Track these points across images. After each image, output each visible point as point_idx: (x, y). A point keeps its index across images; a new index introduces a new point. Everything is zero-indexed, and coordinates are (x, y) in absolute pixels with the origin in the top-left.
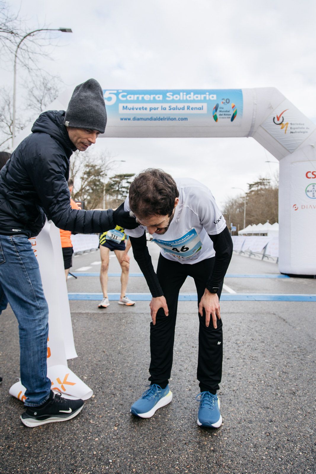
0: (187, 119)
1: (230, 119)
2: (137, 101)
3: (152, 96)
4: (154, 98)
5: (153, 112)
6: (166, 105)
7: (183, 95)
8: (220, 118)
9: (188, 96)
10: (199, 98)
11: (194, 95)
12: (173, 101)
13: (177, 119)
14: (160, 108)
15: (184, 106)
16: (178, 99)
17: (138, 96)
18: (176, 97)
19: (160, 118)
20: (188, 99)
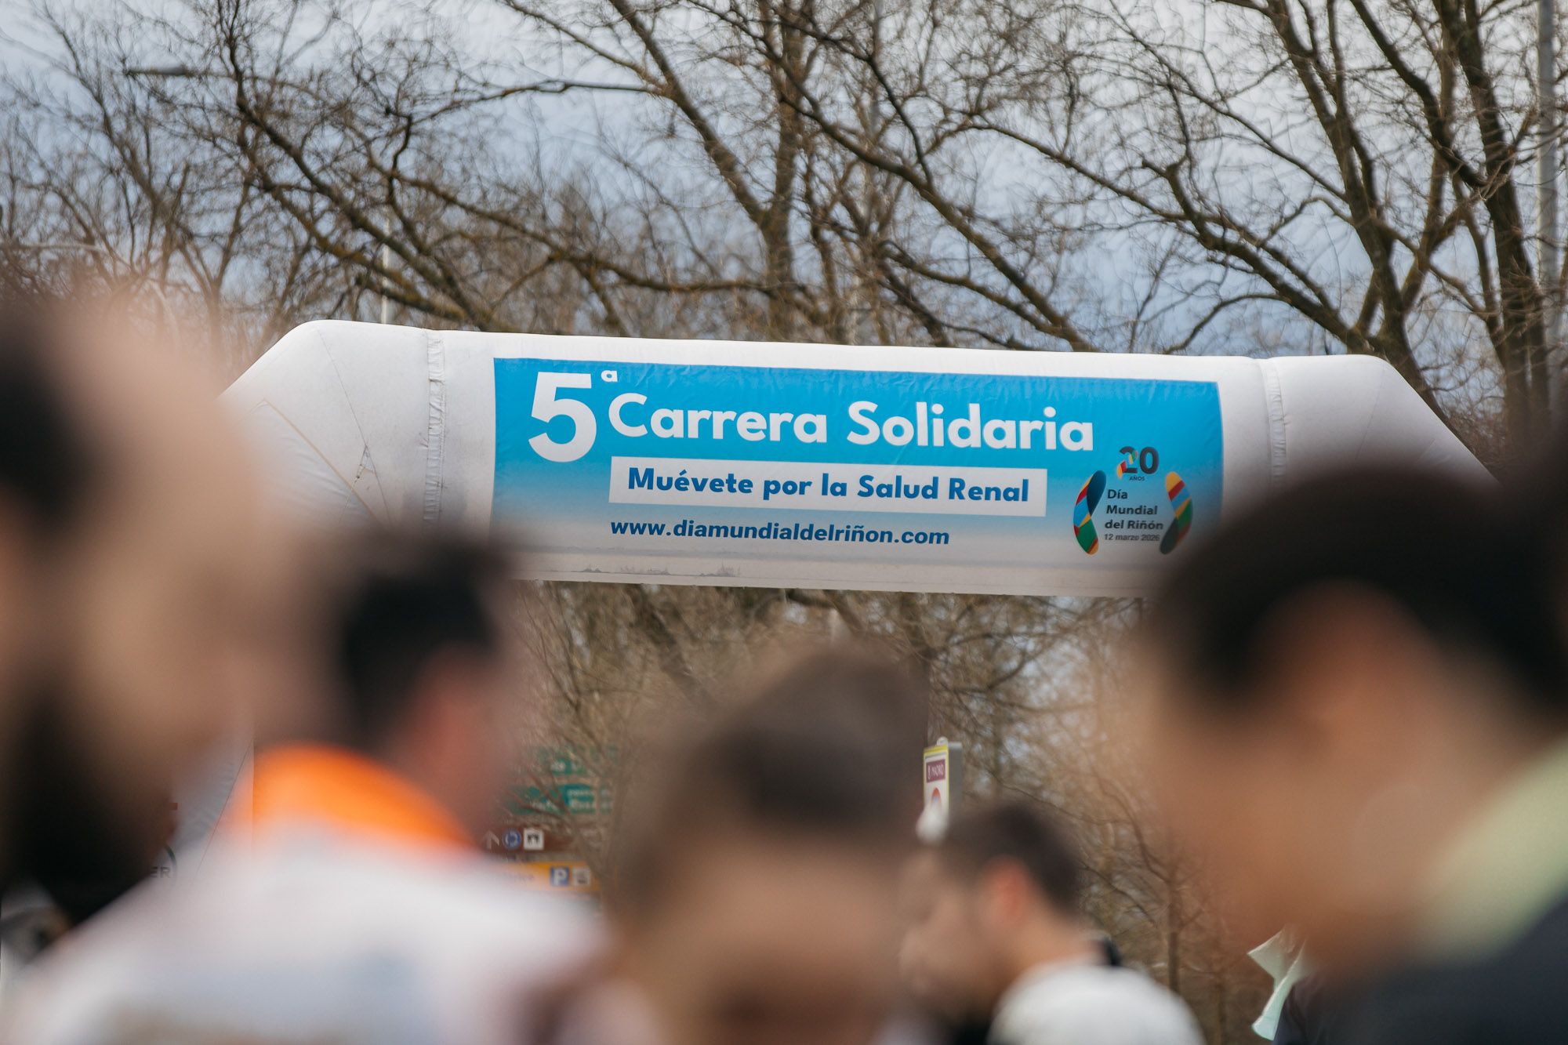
0: (947, 536)
1: (1157, 544)
2: (703, 446)
3: (777, 419)
4: (787, 428)
5: (779, 500)
6: (847, 473)
7: (931, 416)
8: (1109, 537)
9: (957, 424)
10: (1009, 442)
11: (984, 421)
12: (881, 453)
13: (897, 536)
14: (818, 485)
15: (935, 480)
16: (903, 440)
17: (705, 414)
18: (897, 431)
19: (810, 530)
20: (958, 442)
